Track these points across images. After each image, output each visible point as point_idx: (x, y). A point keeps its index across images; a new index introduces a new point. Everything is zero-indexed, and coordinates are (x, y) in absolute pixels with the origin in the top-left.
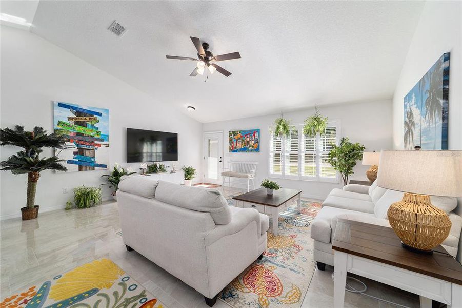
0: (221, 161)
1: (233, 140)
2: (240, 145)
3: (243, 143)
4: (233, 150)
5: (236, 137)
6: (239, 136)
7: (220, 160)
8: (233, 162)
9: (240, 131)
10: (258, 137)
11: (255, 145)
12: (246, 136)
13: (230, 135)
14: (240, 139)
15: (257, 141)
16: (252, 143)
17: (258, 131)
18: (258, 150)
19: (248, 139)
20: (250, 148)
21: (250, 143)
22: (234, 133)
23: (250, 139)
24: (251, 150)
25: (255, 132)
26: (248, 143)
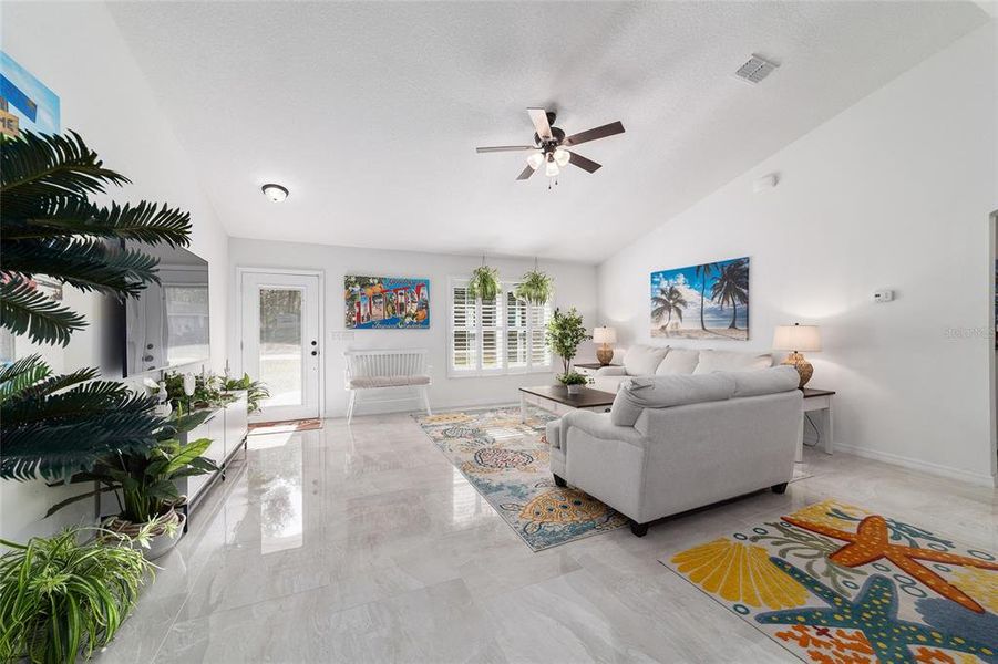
0: (314, 353)
1: (359, 298)
2: (379, 312)
3: (390, 307)
4: (357, 322)
5: (369, 291)
6: (377, 289)
7: (313, 348)
8: (358, 354)
9: (380, 280)
10: (425, 297)
11: (420, 314)
12: (396, 291)
13: (348, 284)
14: (380, 296)
15: (425, 305)
16: (412, 308)
17: (425, 284)
18: (425, 323)
19: (401, 299)
20: (408, 320)
21: (408, 308)
22: (363, 282)
23: (406, 298)
24: (411, 323)
25: (420, 285)
26: (402, 307)
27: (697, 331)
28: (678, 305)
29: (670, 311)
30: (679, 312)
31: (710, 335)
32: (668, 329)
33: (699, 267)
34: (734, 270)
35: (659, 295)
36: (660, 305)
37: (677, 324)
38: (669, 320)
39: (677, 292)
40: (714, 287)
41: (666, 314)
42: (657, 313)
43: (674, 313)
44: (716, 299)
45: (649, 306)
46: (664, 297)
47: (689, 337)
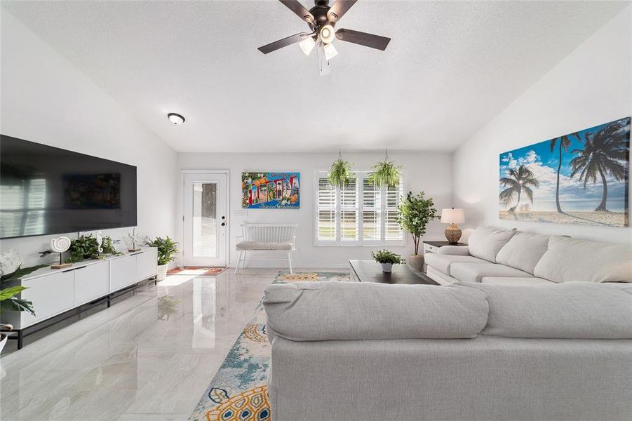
0: (223, 224)
1: (251, 188)
2: (264, 197)
3: (271, 193)
4: (250, 204)
5: (257, 182)
6: (263, 181)
7: (223, 221)
8: (250, 225)
9: (265, 175)
10: (297, 185)
11: (293, 198)
12: (275, 182)
13: (244, 178)
14: (265, 186)
15: (296, 192)
16: (287, 194)
17: (297, 176)
18: (296, 205)
19: (279, 187)
20: (284, 202)
21: (284, 194)
22: (254, 176)
23: (283, 187)
24: (286, 205)
25: (292, 177)
26: (280, 193)
27: (551, 214)
28: (528, 185)
29: (519, 192)
30: (529, 192)
31: (567, 219)
32: (517, 210)
33: (554, 140)
34: (604, 137)
35: (508, 176)
36: (509, 186)
37: (527, 206)
38: (519, 201)
39: (527, 171)
40: (574, 162)
41: (515, 195)
42: (506, 195)
43: (523, 194)
44: (577, 175)
45: (498, 187)
46: (513, 177)
47: (541, 221)
